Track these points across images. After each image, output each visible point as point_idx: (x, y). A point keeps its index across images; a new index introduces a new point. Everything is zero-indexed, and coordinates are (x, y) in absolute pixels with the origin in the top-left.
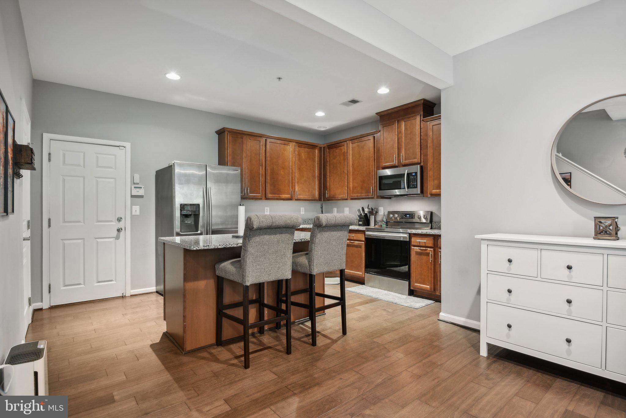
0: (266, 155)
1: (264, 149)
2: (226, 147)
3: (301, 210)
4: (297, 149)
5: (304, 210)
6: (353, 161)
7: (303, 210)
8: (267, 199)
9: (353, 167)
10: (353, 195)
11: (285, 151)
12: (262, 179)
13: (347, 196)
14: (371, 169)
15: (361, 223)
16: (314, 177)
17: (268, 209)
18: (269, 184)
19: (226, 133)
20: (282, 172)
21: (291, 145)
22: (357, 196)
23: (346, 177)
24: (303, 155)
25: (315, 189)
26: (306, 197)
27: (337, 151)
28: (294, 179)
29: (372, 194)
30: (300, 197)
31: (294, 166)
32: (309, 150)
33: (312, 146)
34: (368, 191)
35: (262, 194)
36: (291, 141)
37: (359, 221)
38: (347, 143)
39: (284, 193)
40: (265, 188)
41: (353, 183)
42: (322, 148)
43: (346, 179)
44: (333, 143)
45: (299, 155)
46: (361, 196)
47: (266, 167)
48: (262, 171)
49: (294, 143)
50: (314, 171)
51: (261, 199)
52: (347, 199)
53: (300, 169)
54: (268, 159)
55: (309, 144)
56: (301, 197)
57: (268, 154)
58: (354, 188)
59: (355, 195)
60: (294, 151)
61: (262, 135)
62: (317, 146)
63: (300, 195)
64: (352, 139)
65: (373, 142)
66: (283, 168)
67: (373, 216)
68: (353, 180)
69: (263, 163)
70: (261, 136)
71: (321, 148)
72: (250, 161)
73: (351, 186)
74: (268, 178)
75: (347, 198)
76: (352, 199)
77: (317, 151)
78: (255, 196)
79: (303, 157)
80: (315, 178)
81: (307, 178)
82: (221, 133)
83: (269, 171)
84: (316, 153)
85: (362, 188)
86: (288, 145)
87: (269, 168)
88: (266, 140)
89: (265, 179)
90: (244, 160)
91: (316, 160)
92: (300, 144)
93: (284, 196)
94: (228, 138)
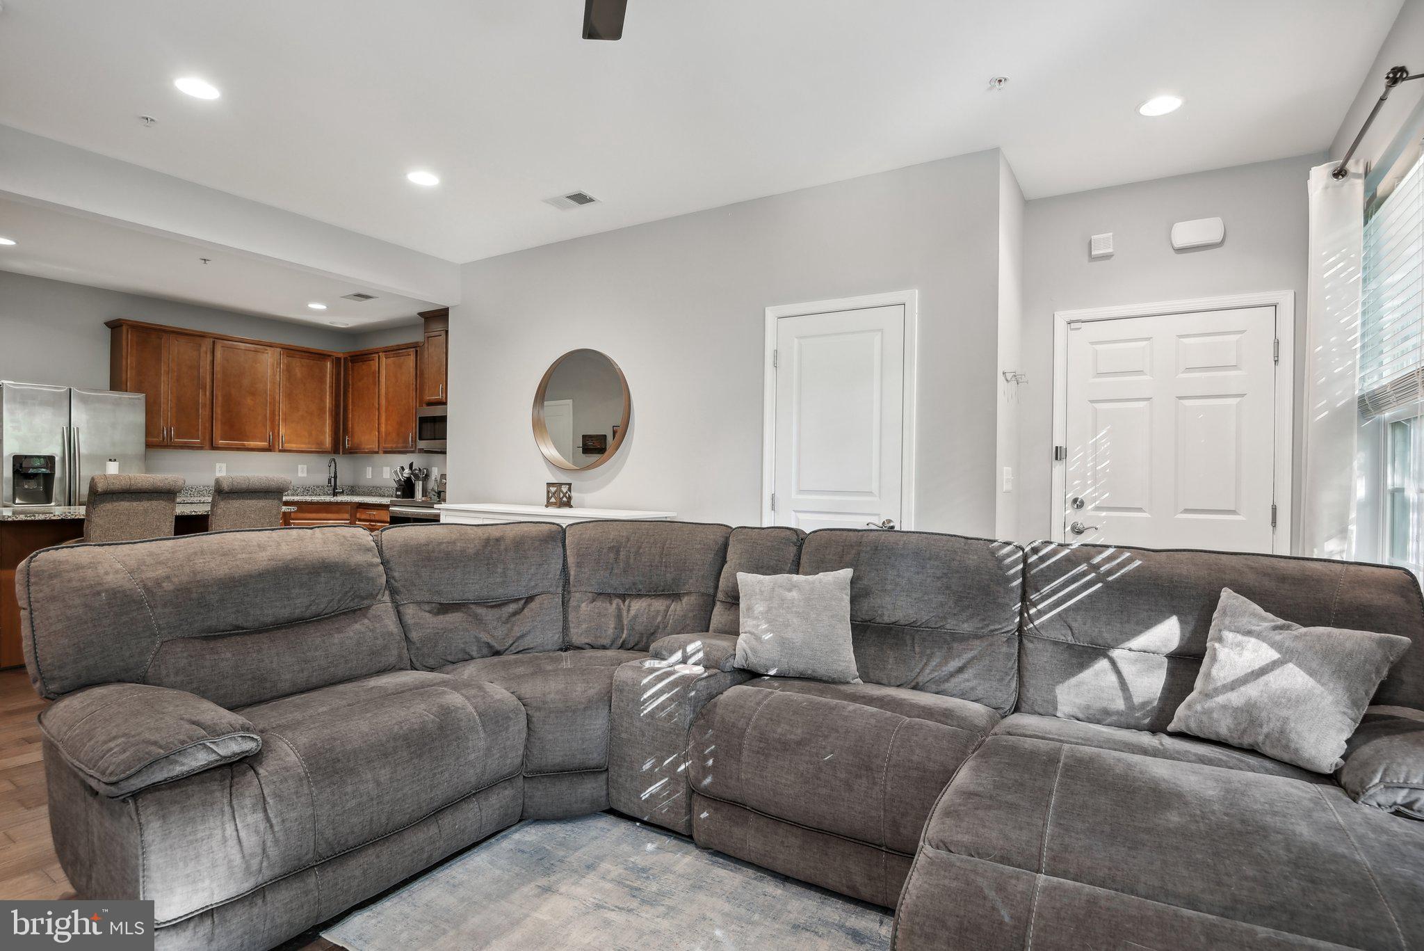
0: (213, 368)
1: (209, 358)
2: (124, 354)
3: (300, 470)
4: (284, 360)
5: (305, 470)
6: (387, 388)
7: (303, 469)
8: (213, 447)
9: (387, 398)
10: (386, 445)
11: (256, 364)
12: (204, 413)
13: (377, 446)
14: (411, 404)
15: (399, 493)
16: (322, 410)
17: (224, 466)
18: (219, 422)
19: (124, 328)
20: (249, 401)
21: (270, 352)
22: (392, 447)
23: (377, 413)
24: (297, 371)
25: (323, 433)
26: (303, 447)
27: (364, 367)
28: (277, 413)
29: (412, 445)
30: (287, 446)
31: (277, 391)
32: (312, 362)
33: (321, 356)
34: (406, 441)
35: (204, 439)
36: (271, 345)
37: (397, 490)
38: (379, 356)
39: (254, 438)
40: (210, 429)
41: (386, 425)
42: (342, 360)
43: (377, 418)
44: (358, 354)
45: (289, 370)
46: (397, 447)
47: (213, 392)
48: (203, 398)
49: (279, 350)
50: (322, 400)
51: (201, 448)
52: (377, 453)
53: (290, 396)
54: (218, 376)
55: (311, 351)
56: (293, 446)
57: (217, 368)
58: (387, 434)
59: (389, 446)
60: (277, 364)
61: (204, 333)
62: (330, 356)
63: (289, 442)
64: (388, 351)
65: (414, 359)
66: (253, 394)
67: (421, 483)
68: (386, 420)
69: (208, 384)
70: (202, 336)
71: (338, 359)
72: (177, 380)
73: (383, 429)
74: (218, 410)
75: (377, 450)
76: (385, 452)
77: (329, 364)
78: (186, 443)
79: (299, 375)
80: (325, 413)
81: (307, 412)
82: (115, 326)
83: (220, 398)
84: (327, 368)
85: (398, 435)
86: (263, 353)
87: (220, 394)
88: (214, 342)
89: (210, 413)
90: (163, 378)
91: (326, 381)
92: (290, 351)
93: (252, 444)
94: (127, 337)
